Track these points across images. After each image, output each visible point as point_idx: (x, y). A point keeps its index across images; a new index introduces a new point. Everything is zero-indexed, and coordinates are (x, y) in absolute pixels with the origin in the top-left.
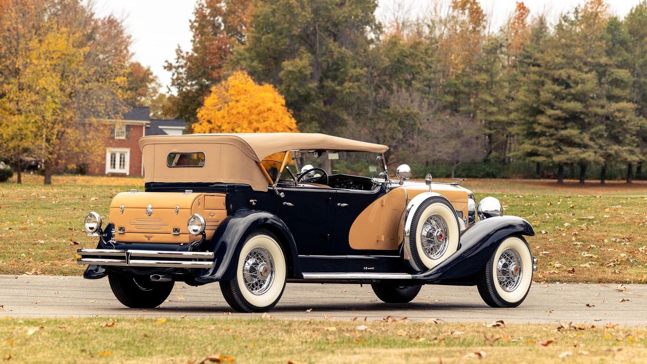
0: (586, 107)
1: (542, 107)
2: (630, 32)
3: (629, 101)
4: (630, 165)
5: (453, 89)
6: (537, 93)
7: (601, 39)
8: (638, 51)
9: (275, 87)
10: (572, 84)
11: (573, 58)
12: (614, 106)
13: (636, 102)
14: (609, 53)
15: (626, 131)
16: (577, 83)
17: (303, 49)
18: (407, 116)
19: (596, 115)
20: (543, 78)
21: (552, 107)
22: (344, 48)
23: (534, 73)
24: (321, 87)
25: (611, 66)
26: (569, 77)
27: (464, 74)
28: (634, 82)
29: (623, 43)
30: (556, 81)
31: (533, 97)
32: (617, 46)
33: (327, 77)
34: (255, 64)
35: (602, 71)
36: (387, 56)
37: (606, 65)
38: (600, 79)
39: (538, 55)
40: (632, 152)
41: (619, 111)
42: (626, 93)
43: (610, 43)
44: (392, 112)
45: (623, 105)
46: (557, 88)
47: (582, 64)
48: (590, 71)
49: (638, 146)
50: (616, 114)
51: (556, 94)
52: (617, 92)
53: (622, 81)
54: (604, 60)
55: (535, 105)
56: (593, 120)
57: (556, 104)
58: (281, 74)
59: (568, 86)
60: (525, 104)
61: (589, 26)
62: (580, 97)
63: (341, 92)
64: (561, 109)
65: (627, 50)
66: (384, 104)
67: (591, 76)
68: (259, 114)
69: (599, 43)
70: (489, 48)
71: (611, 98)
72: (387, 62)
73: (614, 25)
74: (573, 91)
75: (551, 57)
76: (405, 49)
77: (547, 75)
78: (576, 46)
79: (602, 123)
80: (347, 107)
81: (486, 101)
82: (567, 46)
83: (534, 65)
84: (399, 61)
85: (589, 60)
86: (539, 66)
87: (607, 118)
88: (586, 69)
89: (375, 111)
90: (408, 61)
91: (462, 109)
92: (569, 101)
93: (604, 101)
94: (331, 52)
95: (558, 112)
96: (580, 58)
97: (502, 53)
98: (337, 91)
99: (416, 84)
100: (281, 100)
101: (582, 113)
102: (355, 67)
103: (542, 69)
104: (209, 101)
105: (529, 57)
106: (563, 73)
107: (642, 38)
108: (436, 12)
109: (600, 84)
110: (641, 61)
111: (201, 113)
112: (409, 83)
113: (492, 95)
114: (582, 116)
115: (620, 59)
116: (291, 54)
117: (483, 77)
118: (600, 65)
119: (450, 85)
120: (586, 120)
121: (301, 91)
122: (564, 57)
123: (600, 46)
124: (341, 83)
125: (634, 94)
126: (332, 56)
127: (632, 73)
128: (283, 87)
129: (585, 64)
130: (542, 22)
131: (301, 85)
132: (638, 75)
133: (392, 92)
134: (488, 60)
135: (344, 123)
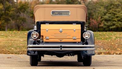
17: (1, 4)
18: (24, 19)
22: (10, 4)
33: (6, 10)
36: (19, 5)
44: (20, 17)
63: (10, 13)
72: (19, 7)
76: (24, 4)
80: (11, 17)
89: (17, 18)
90: (24, 7)
102: (12, 8)
112: (24, 11)
126: (7, 5)
131: (1, 12)
133: (20, 13)
135: (10, 20)
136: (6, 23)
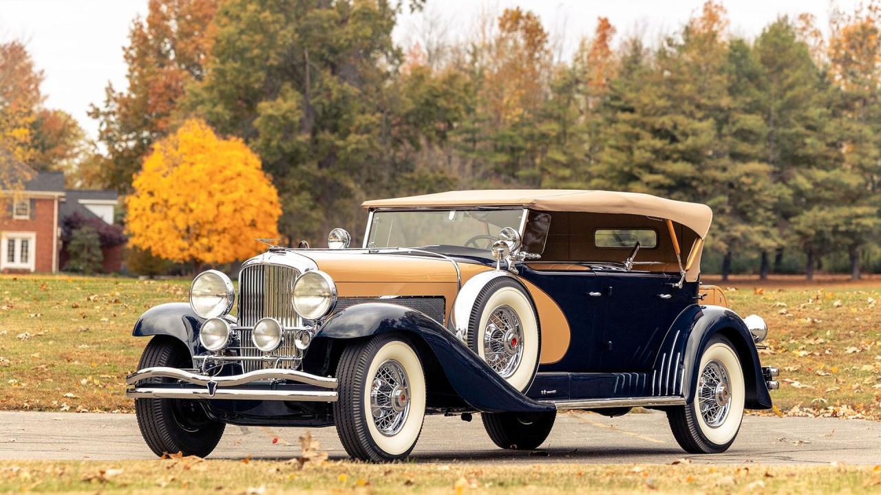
0: (701, 169)
1: (636, 171)
2: (763, 61)
3: (762, 160)
4: (764, 255)
5: (508, 143)
6: (630, 150)
7: (721, 71)
8: (774, 88)
9: (247, 142)
10: (679, 137)
11: (682, 98)
12: (741, 168)
13: (773, 162)
14: (733, 91)
15: (758, 204)
16: (685, 135)
17: (287, 86)
18: (440, 183)
19: (714, 181)
20: (637, 130)
21: (652, 171)
22: (346, 85)
23: (625, 122)
24: (316, 142)
25: (735, 109)
26: (675, 127)
27: (523, 123)
28: (771, 134)
29: (752, 77)
30: (658, 133)
31: (623, 156)
32: (744, 80)
33: (323, 128)
34: (219, 109)
35: (722, 118)
36: (409, 95)
37: (730, 109)
38: (719, 129)
39: (631, 95)
40: (766, 234)
41: (748, 175)
42: (758, 148)
43: (734, 77)
44: (416, 176)
45: (754, 166)
46: (658, 143)
47: (693, 108)
48: (706, 117)
49: (775, 225)
50: (744, 179)
51: (655, 151)
52: (744, 147)
53: (751, 132)
54: (725, 101)
55: (626, 169)
56: (710, 189)
57: (657, 166)
58: (257, 122)
59: (674, 139)
60: (612, 168)
61: (703, 52)
62: (692, 156)
63: (344, 148)
64: (663, 172)
65: (760, 87)
66: (407, 166)
67: (708, 124)
68: (223, 182)
69: (717, 78)
70: (560, 85)
71: (736, 156)
72: (410, 106)
73: (738, 50)
74: (680, 146)
75: (649, 97)
76: (436, 85)
77: (643, 125)
78: (685, 82)
79: (723, 193)
80: (353, 170)
81: (556, 162)
82: (672, 82)
83: (624, 110)
84: (427, 103)
85: (704, 101)
86: (632, 110)
87: (731, 185)
88: (699, 114)
89: (393, 176)
90: (442, 102)
91: (522, 173)
92: (675, 161)
93: (725, 161)
94: (328, 90)
95: (659, 178)
96: (691, 100)
97: (579, 91)
98: (338, 148)
99: (453, 138)
100: (255, 161)
101: (694, 178)
102: (363, 112)
103: (636, 116)
104: (152, 163)
105: (617, 98)
106: (666, 121)
107: (780, 69)
108: (484, 33)
109: (720, 136)
110: (779, 103)
111: (139, 181)
112: (443, 136)
113: (565, 153)
114: (694, 183)
115: (749, 100)
116: (272, 92)
117: (552, 128)
118: (721, 110)
119: (503, 137)
120: (700, 189)
121: (287, 147)
122: (669, 97)
123: (719, 82)
124: (344, 136)
125: (769, 151)
126: (329, 96)
127: (767, 120)
128: (260, 142)
129: (699, 107)
130: (636, 47)
131: (285, 138)
132: (776, 124)
133: (418, 148)
134: (558, 102)
135: (348, 194)
136: (318, 214)
